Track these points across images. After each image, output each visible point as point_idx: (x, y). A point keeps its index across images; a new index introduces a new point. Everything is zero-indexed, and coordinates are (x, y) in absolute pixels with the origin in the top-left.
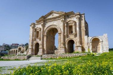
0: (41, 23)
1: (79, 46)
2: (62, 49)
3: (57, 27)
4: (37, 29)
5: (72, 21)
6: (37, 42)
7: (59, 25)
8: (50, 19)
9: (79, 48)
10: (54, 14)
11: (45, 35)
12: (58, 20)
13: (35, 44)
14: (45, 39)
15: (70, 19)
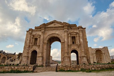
0: (42, 30)
1: (85, 57)
2: (67, 58)
3: (60, 36)
4: (36, 35)
5: (75, 33)
7: (62, 35)
9: (84, 58)
10: (56, 24)
12: (61, 29)
13: (31, 51)
14: (45, 47)
15: (73, 31)
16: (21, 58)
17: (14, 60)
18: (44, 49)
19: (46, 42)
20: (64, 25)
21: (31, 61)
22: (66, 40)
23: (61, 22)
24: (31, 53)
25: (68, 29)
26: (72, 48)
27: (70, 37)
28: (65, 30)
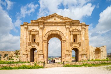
0: (40, 25)
2: (68, 56)
3: (61, 33)
4: (33, 31)
6: (34, 47)
7: (63, 32)
8: (52, 22)
9: (84, 56)
11: (45, 41)
12: (62, 25)
13: (30, 49)
14: (45, 44)
15: (75, 28)
16: (19, 56)
17: (11, 58)
18: (45, 47)
19: (46, 39)
20: (66, 21)
21: (30, 58)
22: (67, 38)
23: (63, 17)
24: (29, 51)
25: (70, 26)
26: (73, 46)
27: (72, 34)
28: (67, 26)
